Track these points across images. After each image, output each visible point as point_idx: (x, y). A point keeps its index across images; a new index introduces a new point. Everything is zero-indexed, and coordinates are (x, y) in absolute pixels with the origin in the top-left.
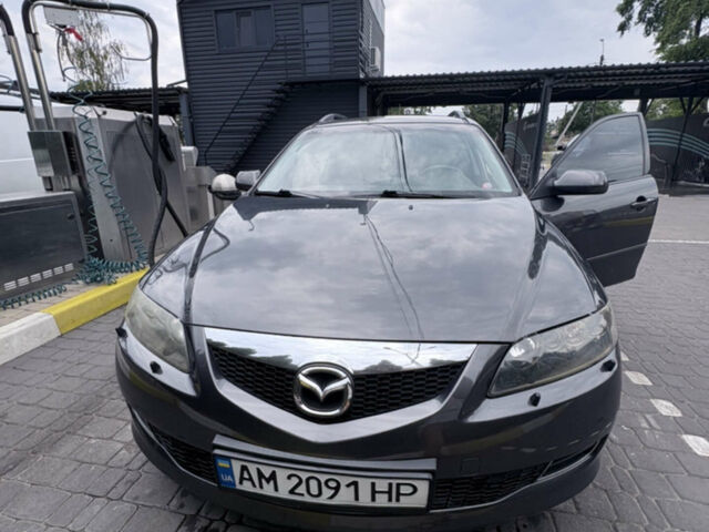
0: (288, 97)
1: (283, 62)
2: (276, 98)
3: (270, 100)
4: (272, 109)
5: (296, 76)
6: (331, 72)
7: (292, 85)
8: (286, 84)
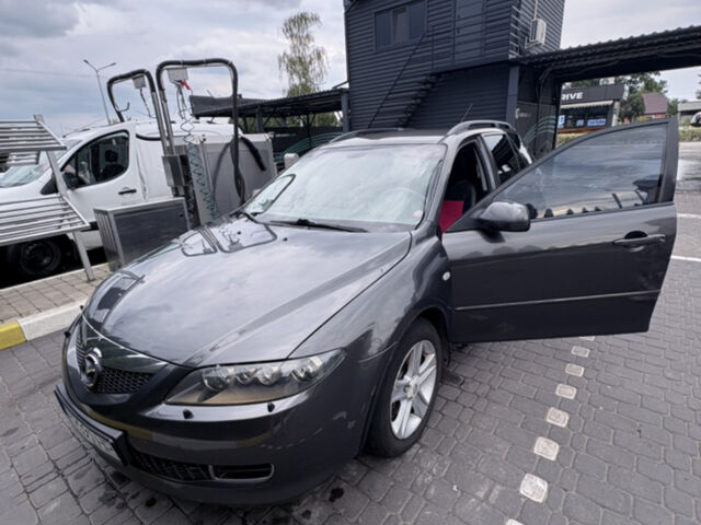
0: (433, 87)
1: (430, 53)
2: (422, 90)
3: (414, 93)
4: (418, 101)
5: (444, 64)
6: (481, 56)
7: (438, 75)
8: (432, 75)
